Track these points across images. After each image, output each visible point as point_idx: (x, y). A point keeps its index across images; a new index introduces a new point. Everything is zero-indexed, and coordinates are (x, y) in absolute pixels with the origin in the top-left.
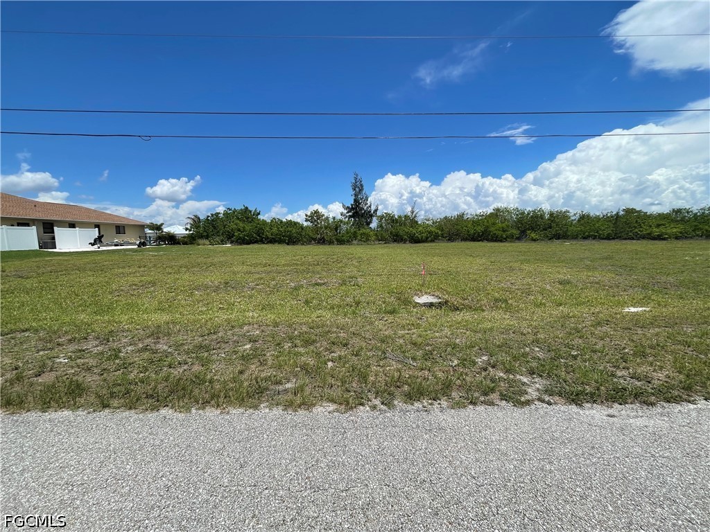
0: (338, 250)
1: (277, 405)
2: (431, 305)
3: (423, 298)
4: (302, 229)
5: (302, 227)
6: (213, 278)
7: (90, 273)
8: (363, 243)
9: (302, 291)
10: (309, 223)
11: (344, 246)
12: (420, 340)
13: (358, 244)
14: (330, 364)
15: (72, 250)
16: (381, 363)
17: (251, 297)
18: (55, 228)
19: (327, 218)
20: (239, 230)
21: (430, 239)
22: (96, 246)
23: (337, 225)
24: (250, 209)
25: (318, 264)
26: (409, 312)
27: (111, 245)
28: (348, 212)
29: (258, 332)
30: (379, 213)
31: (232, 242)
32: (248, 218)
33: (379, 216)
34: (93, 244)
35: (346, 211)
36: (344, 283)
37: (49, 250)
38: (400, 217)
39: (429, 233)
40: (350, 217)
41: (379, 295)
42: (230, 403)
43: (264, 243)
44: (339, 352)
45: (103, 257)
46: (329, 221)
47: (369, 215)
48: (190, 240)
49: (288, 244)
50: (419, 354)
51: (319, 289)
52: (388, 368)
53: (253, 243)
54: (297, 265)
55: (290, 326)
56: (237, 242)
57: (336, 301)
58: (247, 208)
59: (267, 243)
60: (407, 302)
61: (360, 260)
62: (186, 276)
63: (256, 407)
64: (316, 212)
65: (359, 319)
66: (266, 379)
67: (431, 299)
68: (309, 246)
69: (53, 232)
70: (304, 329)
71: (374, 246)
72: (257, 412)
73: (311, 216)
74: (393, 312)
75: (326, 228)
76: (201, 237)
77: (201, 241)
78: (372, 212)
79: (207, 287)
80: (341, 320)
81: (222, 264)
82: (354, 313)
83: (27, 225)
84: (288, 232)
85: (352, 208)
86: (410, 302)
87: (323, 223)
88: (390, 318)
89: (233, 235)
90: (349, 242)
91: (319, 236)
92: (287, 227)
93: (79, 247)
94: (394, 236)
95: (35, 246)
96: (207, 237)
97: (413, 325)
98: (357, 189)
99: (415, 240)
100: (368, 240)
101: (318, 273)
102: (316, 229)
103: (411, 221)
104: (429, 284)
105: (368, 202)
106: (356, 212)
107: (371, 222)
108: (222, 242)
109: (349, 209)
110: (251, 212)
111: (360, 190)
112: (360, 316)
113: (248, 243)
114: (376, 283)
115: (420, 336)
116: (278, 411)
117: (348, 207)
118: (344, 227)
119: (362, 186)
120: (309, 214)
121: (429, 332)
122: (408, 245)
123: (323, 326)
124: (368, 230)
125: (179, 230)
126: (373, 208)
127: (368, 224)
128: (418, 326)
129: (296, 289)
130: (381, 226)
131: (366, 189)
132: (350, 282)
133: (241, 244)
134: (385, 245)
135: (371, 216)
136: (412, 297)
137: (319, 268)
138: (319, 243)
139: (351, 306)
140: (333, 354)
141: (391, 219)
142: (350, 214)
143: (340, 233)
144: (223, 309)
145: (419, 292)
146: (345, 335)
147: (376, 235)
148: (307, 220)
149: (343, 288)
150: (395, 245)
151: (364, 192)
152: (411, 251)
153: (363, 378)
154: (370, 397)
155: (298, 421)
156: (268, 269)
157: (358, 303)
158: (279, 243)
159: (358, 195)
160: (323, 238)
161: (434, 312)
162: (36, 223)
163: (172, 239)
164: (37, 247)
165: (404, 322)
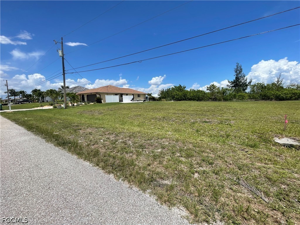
0: (223, 104)
1: (155, 194)
2: (291, 146)
3: (283, 139)
4: (205, 94)
5: (205, 93)
6: (160, 115)
8: (239, 100)
9: (196, 125)
10: (208, 91)
11: (228, 102)
12: (275, 176)
13: (236, 101)
14: (196, 175)
16: (235, 187)
17: (172, 125)
18: (123, 96)
19: (219, 88)
20: (177, 95)
21: (294, 98)
22: (132, 101)
23: (224, 91)
24: (182, 86)
25: (209, 111)
26: (269, 149)
27: (136, 101)
28: (231, 85)
29: (167, 143)
30: (252, 84)
31: (174, 100)
32: (181, 90)
33: (252, 85)
34: (131, 101)
35: (230, 84)
36: (221, 123)
38: (268, 85)
39: (294, 94)
40: (233, 87)
41: (244, 133)
42: (135, 183)
43: (187, 100)
44: (205, 168)
45: (132, 105)
46: (219, 89)
47: (245, 85)
48: (160, 99)
49: (197, 101)
50: (274, 190)
51: (206, 125)
52: (239, 194)
53: (182, 100)
54: (197, 111)
55: (184, 143)
56: (176, 100)
57: (214, 133)
58: (180, 85)
59: (188, 100)
60: (267, 141)
61: (235, 110)
62: (151, 113)
63: (144, 190)
64: (213, 85)
65: (227, 147)
66: (158, 174)
67: (291, 142)
68: (207, 102)
70: (191, 146)
71: (247, 102)
72: (143, 194)
73: (210, 88)
74: (253, 146)
75: (218, 93)
76: (163, 98)
77: (163, 100)
78: (247, 83)
79: (156, 118)
80: (213, 145)
81: (166, 109)
82: (224, 142)
84: (198, 95)
85: (234, 82)
86: (271, 142)
87: (216, 91)
88: (251, 150)
89: (175, 97)
90: (230, 100)
91: (214, 97)
92: (198, 93)
94: (263, 96)
96: (165, 98)
97: (271, 160)
98: (238, 72)
99: (279, 99)
100: (243, 99)
101: (208, 116)
102: (213, 93)
103: (277, 87)
104: (290, 130)
105: (245, 78)
106: (237, 84)
107: (246, 89)
108: (170, 100)
109: (232, 83)
110: (182, 87)
111: (240, 72)
112: (228, 144)
113: (180, 101)
114: (243, 124)
115: (276, 172)
116: (153, 199)
117: (232, 82)
118: (228, 92)
119: (241, 69)
120: (209, 86)
121: (287, 170)
122: (273, 102)
123: (202, 147)
124: (243, 94)
125: (156, 96)
126: (248, 81)
127: (244, 90)
128: (275, 163)
129: (194, 123)
130: (253, 91)
131: (244, 72)
132: (225, 122)
133: (177, 101)
134: (256, 102)
135: (247, 85)
136: (273, 138)
137: (208, 113)
138: (213, 100)
139: (223, 137)
140: (200, 168)
141: (262, 87)
142: (232, 85)
143: (225, 95)
144: (159, 128)
145: (280, 135)
146: (213, 156)
147: (249, 96)
148: (207, 90)
149: (220, 125)
150: (263, 102)
151: (242, 73)
152: (276, 105)
153: (216, 196)
154: (216, 217)
155: (160, 214)
156: (183, 112)
157: (228, 136)
158: (193, 100)
159: (238, 75)
160: (216, 98)
161: (294, 152)
162: (119, 94)
163: (154, 99)
164: (119, 101)
165: (262, 156)
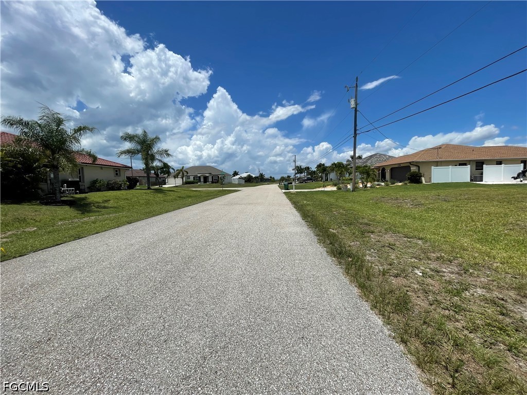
7: (495, 203)
15: (495, 183)
18: (484, 166)
22: (519, 180)
34: (515, 178)
37: (477, 183)
69: (482, 169)
83: (465, 164)
93: (502, 180)
95: (468, 179)
162: (471, 162)
164: (469, 180)
